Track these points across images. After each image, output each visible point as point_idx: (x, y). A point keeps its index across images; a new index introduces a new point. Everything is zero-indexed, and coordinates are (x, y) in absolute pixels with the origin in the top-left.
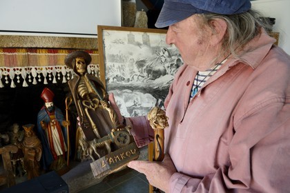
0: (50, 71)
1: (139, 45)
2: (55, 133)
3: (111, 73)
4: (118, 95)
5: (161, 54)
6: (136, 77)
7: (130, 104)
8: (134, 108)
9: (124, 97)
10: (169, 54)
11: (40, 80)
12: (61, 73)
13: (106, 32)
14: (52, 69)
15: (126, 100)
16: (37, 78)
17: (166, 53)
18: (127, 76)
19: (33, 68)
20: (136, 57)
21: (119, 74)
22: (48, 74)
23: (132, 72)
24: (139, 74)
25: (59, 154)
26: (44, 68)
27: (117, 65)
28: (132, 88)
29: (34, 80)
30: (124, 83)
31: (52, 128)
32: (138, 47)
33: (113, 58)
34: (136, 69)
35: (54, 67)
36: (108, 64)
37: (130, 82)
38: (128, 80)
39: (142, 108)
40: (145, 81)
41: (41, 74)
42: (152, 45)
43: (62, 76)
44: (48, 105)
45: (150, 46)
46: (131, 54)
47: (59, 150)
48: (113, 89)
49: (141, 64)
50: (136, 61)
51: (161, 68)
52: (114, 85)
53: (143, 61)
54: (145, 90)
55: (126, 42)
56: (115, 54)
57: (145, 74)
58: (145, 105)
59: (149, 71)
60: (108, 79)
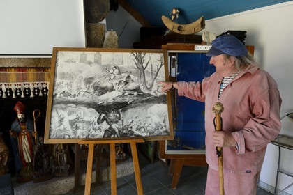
0: (18, 87)
1: (90, 63)
2: (25, 142)
3: (59, 89)
4: (63, 109)
5: (111, 71)
6: (82, 93)
7: (73, 117)
8: (76, 122)
9: (68, 111)
10: (119, 72)
11: (9, 95)
12: (29, 89)
13: (60, 53)
14: (20, 85)
15: (70, 114)
16: (6, 93)
17: (117, 71)
18: (74, 92)
19: (3, 84)
20: (85, 75)
21: (67, 90)
22: (17, 89)
23: (79, 88)
24: (85, 90)
25: (27, 161)
26: (13, 84)
27: (65, 82)
28: (77, 103)
29: (4, 94)
30: (70, 98)
31: (23, 137)
32: (88, 66)
33: (63, 76)
34: (83, 86)
35: (22, 84)
36: (58, 81)
37: (76, 98)
38: (75, 96)
39: (83, 122)
40: (90, 97)
41: (10, 90)
42: (103, 63)
43: (30, 91)
44: (20, 116)
45: (100, 64)
46: (81, 72)
47: (27, 158)
48: (59, 103)
49: (88, 81)
50: (84, 78)
51: (108, 84)
52: (60, 99)
53: (92, 78)
54: (89, 105)
55: (78, 61)
56: (65, 72)
57: (92, 90)
58: (87, 119)
59: (96, 88)
60: (56, 95)
